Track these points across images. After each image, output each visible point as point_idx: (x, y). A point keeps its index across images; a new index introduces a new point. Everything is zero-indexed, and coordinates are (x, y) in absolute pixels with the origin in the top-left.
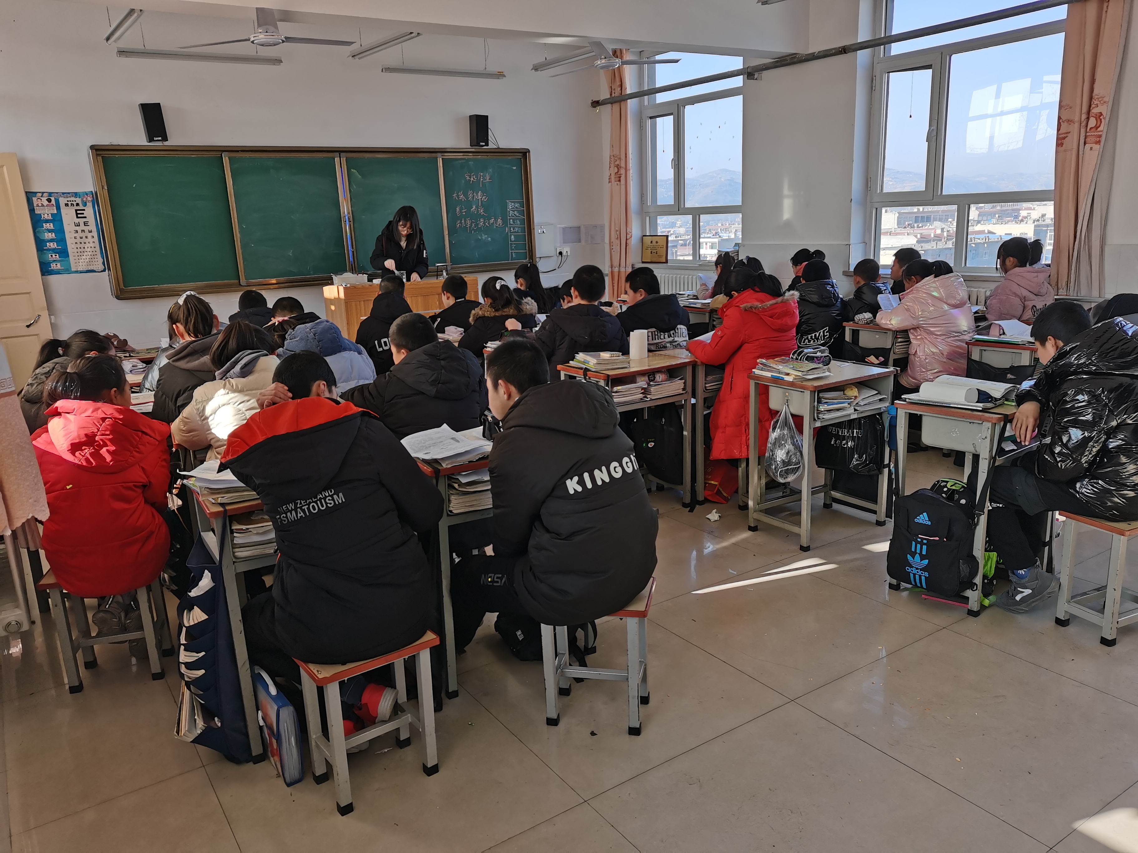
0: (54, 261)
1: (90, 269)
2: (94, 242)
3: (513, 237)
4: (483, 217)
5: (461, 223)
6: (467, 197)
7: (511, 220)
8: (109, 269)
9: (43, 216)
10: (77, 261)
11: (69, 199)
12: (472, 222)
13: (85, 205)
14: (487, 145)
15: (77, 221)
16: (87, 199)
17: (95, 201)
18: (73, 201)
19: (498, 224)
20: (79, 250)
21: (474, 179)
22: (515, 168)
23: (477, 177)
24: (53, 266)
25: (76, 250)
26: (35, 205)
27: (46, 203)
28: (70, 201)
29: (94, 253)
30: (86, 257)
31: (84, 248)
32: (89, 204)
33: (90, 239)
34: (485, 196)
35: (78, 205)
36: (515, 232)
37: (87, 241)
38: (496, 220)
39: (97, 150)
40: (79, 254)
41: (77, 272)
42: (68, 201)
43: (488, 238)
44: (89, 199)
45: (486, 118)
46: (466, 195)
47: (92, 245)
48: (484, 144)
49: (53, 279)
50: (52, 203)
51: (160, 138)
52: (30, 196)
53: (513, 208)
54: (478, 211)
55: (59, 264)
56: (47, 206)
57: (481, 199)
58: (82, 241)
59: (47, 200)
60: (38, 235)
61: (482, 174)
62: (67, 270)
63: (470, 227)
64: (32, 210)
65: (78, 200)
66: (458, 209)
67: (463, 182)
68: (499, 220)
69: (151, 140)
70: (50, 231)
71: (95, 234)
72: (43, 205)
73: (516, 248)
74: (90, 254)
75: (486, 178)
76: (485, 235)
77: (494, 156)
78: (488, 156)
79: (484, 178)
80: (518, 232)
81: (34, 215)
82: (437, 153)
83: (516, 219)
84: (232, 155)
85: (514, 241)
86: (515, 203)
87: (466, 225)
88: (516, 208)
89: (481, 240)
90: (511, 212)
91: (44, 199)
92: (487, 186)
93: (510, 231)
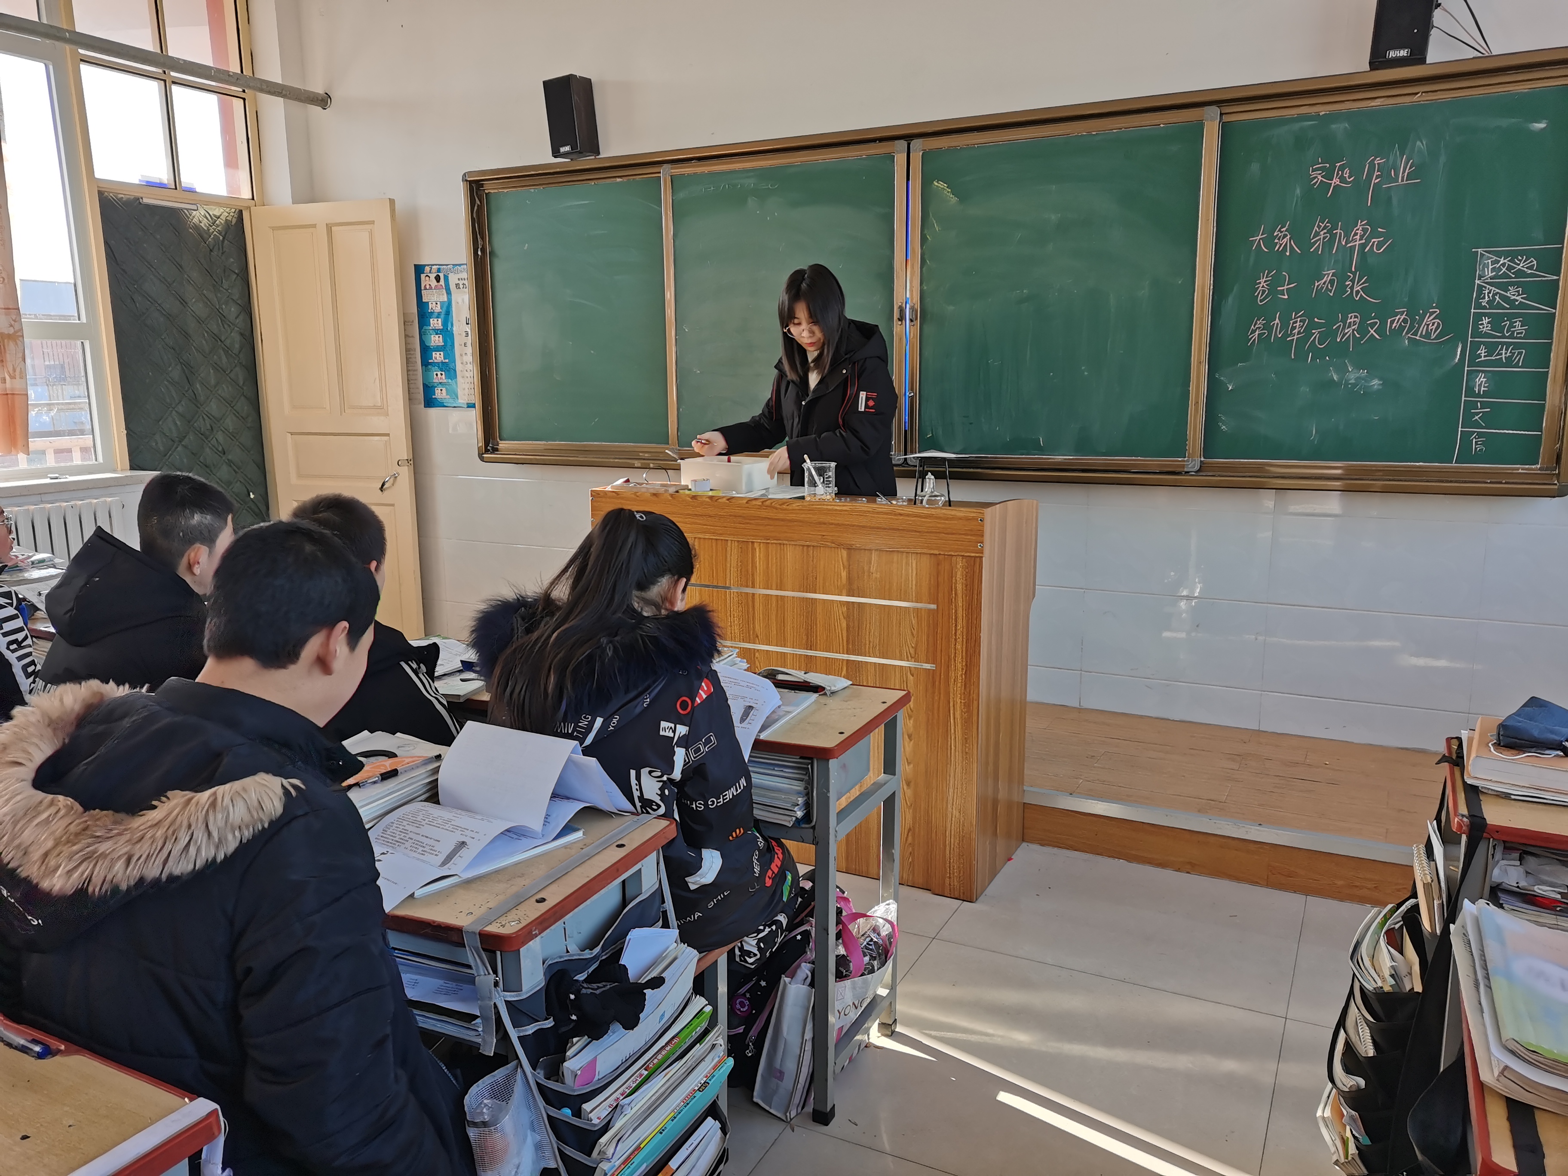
0: (440, 384)
3: (1481, 379)
4: (1361, 307)
5: (1268, 327)
6: (1306, 244)
7: (1485, 321)
9: (430, 306)
10: (462, 386)
11: (460, 276)
12: (1312, 326)
14: (1422, 55)
21: (1342, 179)
22: (1539, 126)
23: (1356, 171)
24: (438, 393)
26: (423, 287)
27: (434, 283)
34: (1380, 235)
36: (1498, 363)
38: (1414, 317)
39: (474, 182)
42: (460, 279)
43: (1370, 376)
46: (1300, 235)
49: (435, 414)
50: (441, 283)
51: (569, 148)
53: (1505, 275)
54: (1342, 288)
55: (444, 390)
56: (436, 288)
57: (1362, 246)
59: (436, 278)
60: (424, 334)
61: (1378, 161)
62: (453, 402)
63: (1301, 341)
64: (419, 296)
66: (1263, 284)
67: (1298, 191)
68: (1428, 319)
70: (437, 332)
73: (1489, 420)
75: (1396, 174)
76: (1358, 367)
77: (1444, 94)
78: (1421, 96)
79: (1385, 175)
80: (1509, 362)
81: (422, 305)
82: (1206, 108)
83: (1511, 317)
84: (678, 170)
85: (1486, 394)
86: (1512, 256)
87: (1286, 335)
88: (1520, 273)
89: (1338, 384)
90: (1490, 291)
91: (433, 276)
92: (1395, 201)
93: (1474, 356)
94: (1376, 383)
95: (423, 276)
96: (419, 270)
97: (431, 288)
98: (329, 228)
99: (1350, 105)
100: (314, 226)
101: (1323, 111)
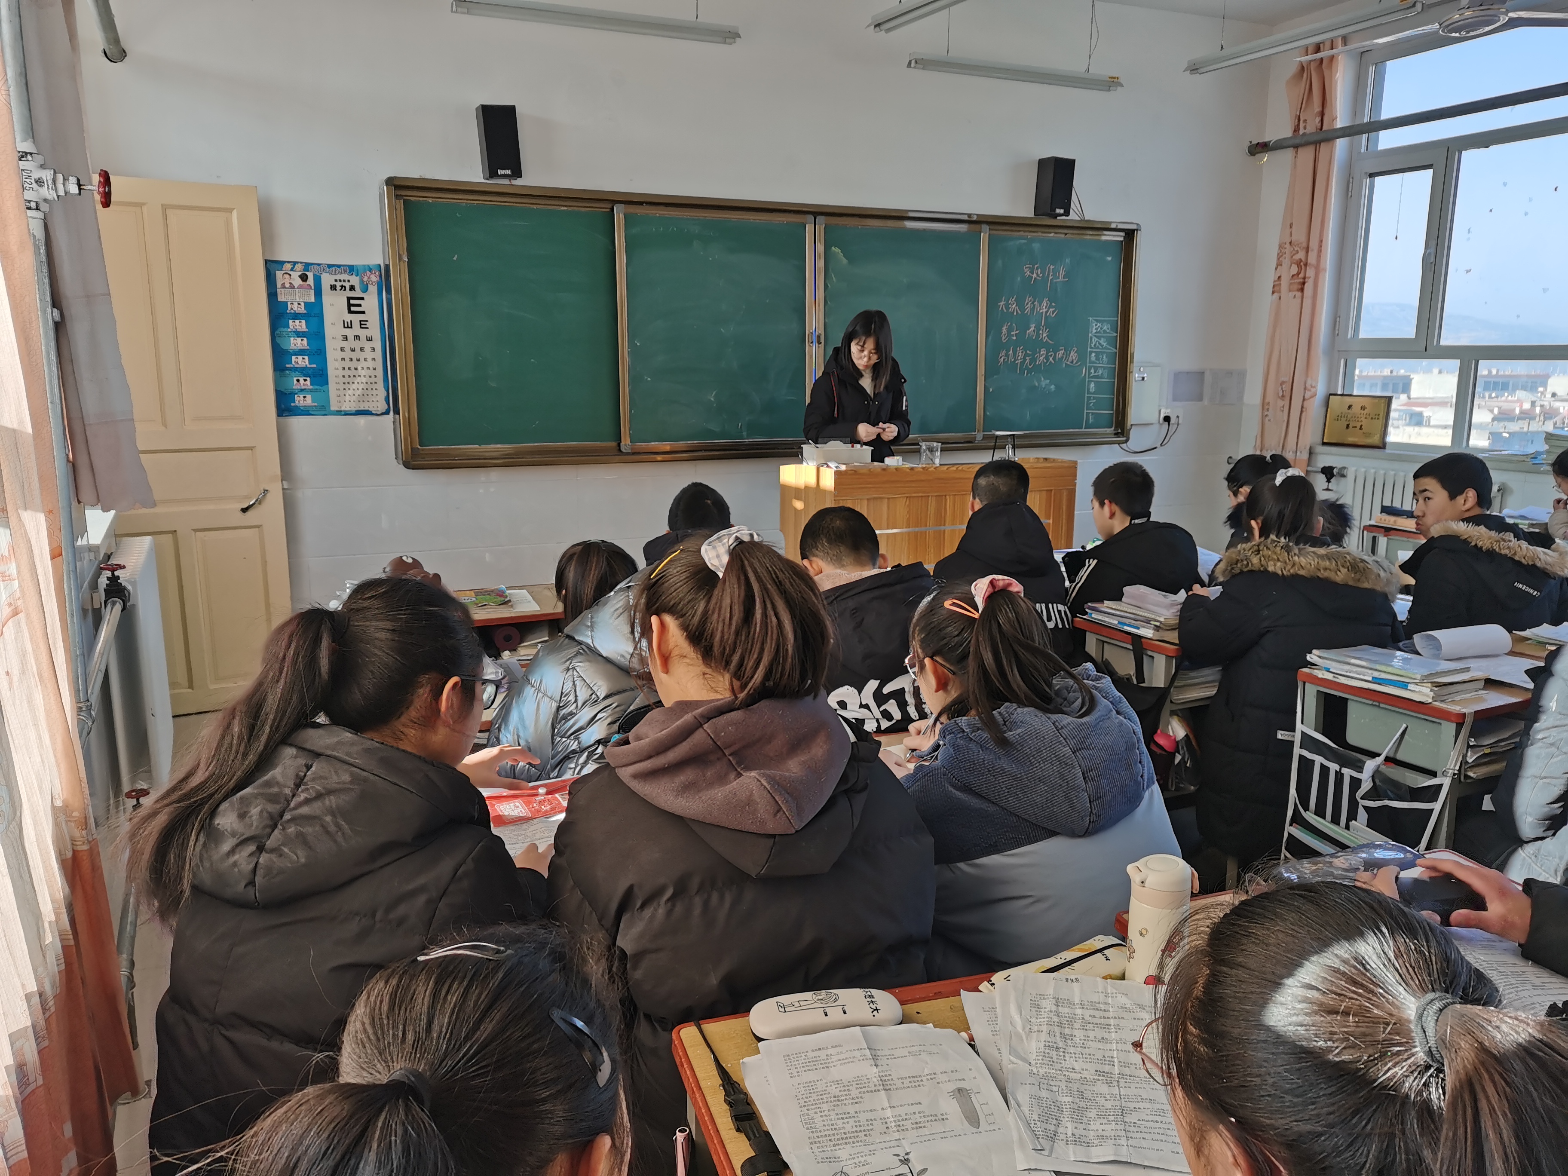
0: (302, 390)
1: (362, 408)
2: (374, 359)
3: (1092, 385)
4: (1046, 345)
5: (1007, 355)
6: (1022, 309)
7: (1093, 355)
8: (397, 412)
9: (289, 306)
10: (342, 392)
11: (338, 277)
12: (1026, 355)
13: (365, 289)
14: (1067, 213)
15: (349, 317)
16: (369, 278)
17: (385, 284)
18: (344, 281)
19: (1070, 359)
20: (347, 373)
21: (1038, 275)
22: (1109, 259)
23: (1043, 272)
24: (300, 401)
25: (341, 373)
26: (279, 285)
27: (298, 282)
28: (340, 281)
29: (373, 380)
30: (358, 386)
31: (356, 369)
32: (373, 289)
33: (368, 354)
34: (1053, 307)
35: (352, 288)
36: (1097, 377)
37: (362, 355)
38: (1067, 354)
39: (397, 187)
40: (347, 380)
41: (339, 413)
42: (336, 281)
43: (1051, 383)
44: (374, 278)
45: (1071, 164)
46: (1020, 304)
47: (370, 364)
48: (1062, 211)
49: (296, 422)
50: (308, 282)
51: (508, 172)
52: (271, 267)
53: (1099, 332)
54: (1038, 335)
55: (309, 397)
56: (300, 287)
57: (1047, 312)
58: (354, 355)
59: (300, 276)
60: (278, 340)
61: (1052, 267)
62: (323, 409)
63: (1022, 363)
64: (272, 295)
65: (355, 280)
66: (1004, 330)
67: (1019, 279)
68: (1072, 354)
69: (492, 173)
70: (299, 334)
71: (377, 344)
72: (292, 286)
73: (1096, 406)
74: (364, 380)
75: (1059, 275)
76: (1045, 379)
77: (1077, 236)
78: (1068, 235)
79: (1054, 275)
80: (1102, 377)
82: (983, 225)
83: (1102, 353)
84: (632, 209)
85: (1094, 393)
86: (1102, 322)
87: (1015, 360)
88: (1105, 332)
89: (1037, 387)
90: (1095, 339)
91: (296, 274)
92: (1058, 289)
93: (1090, 373)
94: (1053, 387)
95: (279, 274)
98: (165, 208)
99: (1027, 234)
100: (141, 205)
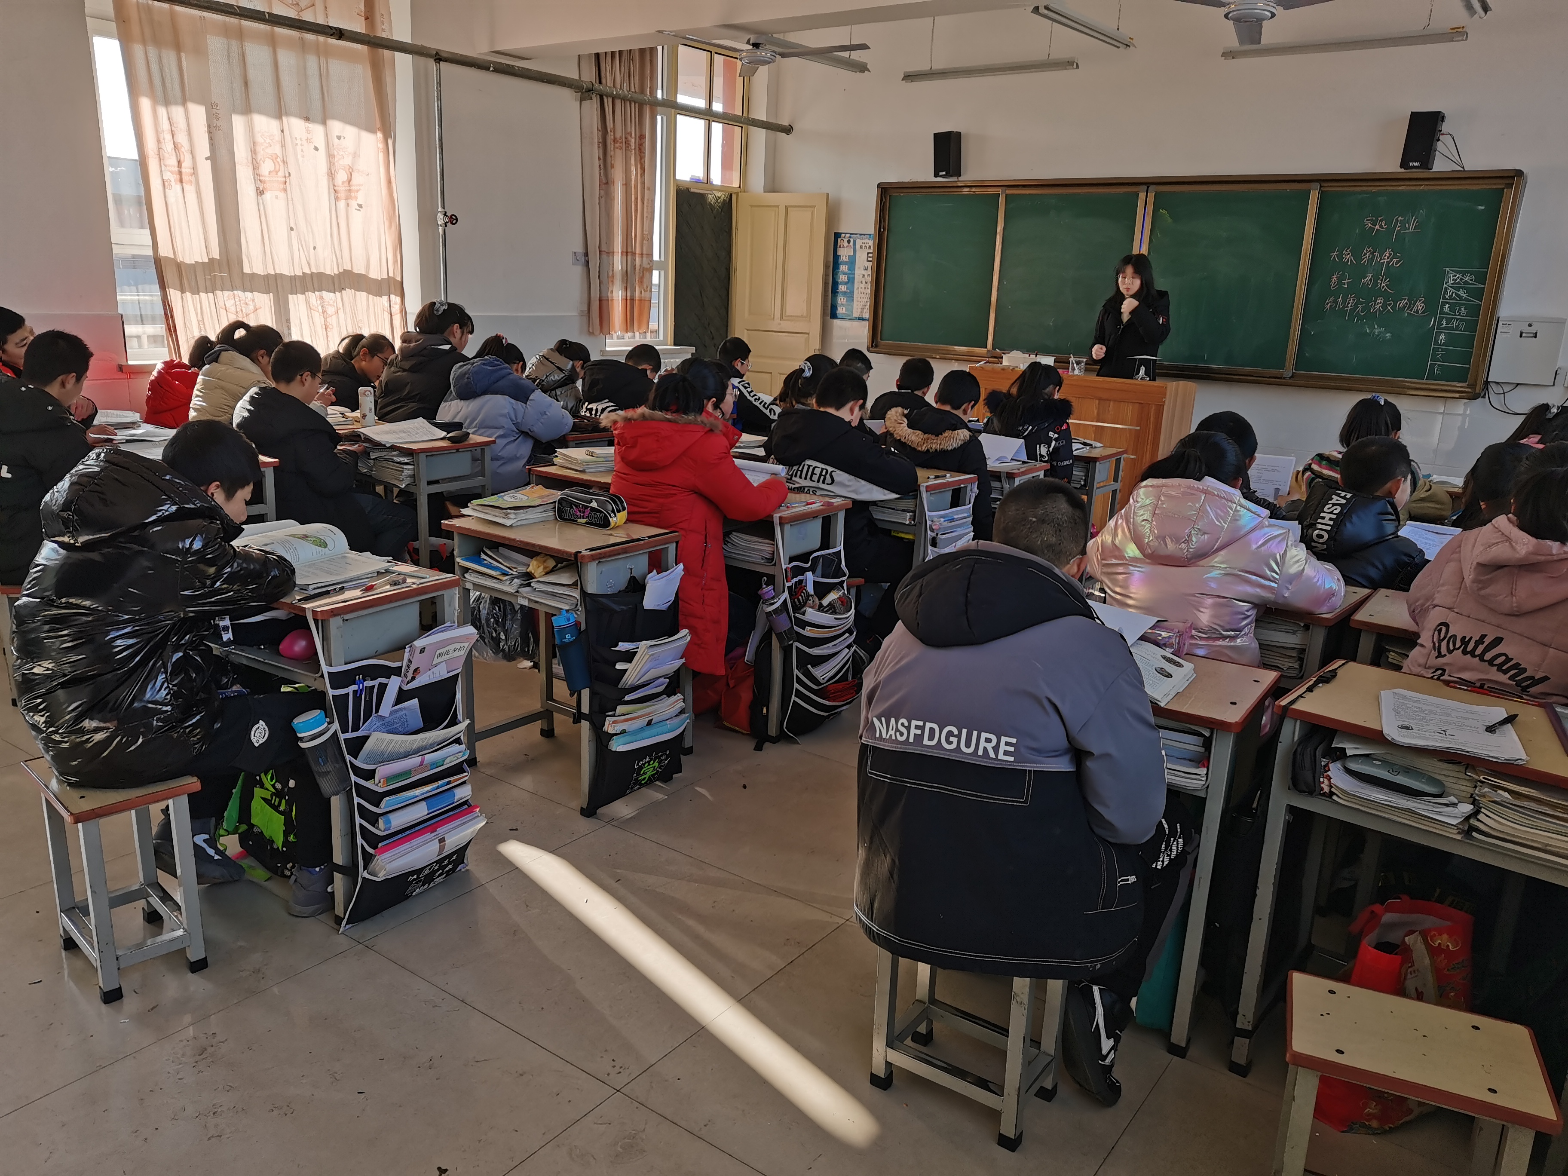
0: (842, 304)
3: (1442, 336)
5: (1335, 302)
6: (1359, 259)
7: (1447, 306)
9: (842, 258)
10: (858, 306)
12: (1358, 302)
15: (867, 264)
18: (866, 243)
20: (862, 295)
21: (1381, 226)
22: (1482, 208)
23: (1388, 223)
24: (840, 310)
25: (859, 295)
26: (838, 246)
27: (846, 244)
29: (866, 302)
30: (861, 304)
31: (865, 294)
34: (1398, 257)
35: (870, 247)
36: (1451, 329)
38: (1411, 302)
39: (881, 188)
42: (863, 243)
45: (1438, 116)
46: (1357, 255)
48: (1424, 163)
50: (851, 244)
51: (951, 173)
53: (1459, 283)
54: (1375, 284)
55: (844, 309)
56: (847, 247)
58: (866, 286)
60: (835, 276)
61: (1400, 219)
63: (1352, 311)
66: (1335, 278)
67: (1357, 231)
68: (1418, 303)
69: (936, 175)
70: (844, 273)
73: (1444, 358)
75: (1409, 226)
76: (1379, 327)
77: (1437, 187)
78: (1424, 187)
79: (1403, 227)
80: (1457, 329)
81: (836, 257)
82: (1312, 183)
83: (1460, 305)
84: (1010, 191)
85: (1444, 345)
86: (1463, 273)
87: (1344, 307)
88: (1466, 283)
89: (1369, 334)
90: (1450, 291)
91: (846, 240)
92: (1407, 240)
93: (1440, 324)
94: (1388, 335)
95: (839, 239)
96: (837, 235)
97: (843, 247)
98: (787, 208)
99: (1388, 188)
100: (778, 206)
101: (1374, 189)
